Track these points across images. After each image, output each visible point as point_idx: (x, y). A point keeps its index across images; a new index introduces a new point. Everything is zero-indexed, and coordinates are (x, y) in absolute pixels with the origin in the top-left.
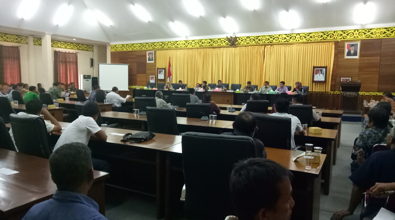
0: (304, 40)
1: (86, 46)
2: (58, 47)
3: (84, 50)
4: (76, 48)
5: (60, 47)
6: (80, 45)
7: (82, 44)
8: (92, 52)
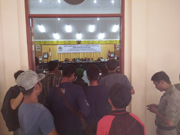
0: (104, 43)
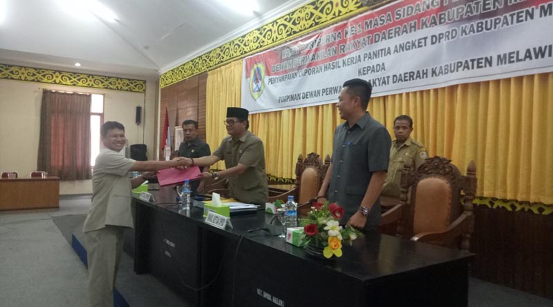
1: (127, 82)
2: (55, 83)
3: (121, 89)
4: (101, 85)
5: (60, 83)
6: (111, 80)
7: (118, 79)
8: (143, 94)
